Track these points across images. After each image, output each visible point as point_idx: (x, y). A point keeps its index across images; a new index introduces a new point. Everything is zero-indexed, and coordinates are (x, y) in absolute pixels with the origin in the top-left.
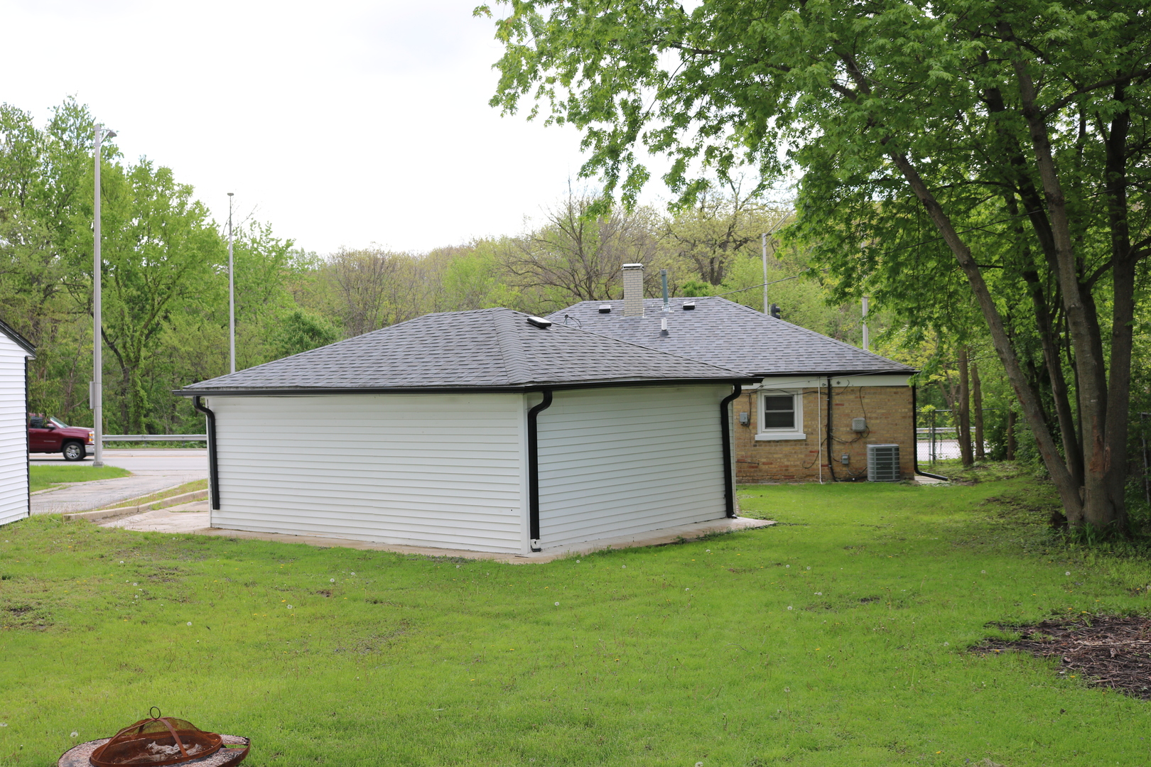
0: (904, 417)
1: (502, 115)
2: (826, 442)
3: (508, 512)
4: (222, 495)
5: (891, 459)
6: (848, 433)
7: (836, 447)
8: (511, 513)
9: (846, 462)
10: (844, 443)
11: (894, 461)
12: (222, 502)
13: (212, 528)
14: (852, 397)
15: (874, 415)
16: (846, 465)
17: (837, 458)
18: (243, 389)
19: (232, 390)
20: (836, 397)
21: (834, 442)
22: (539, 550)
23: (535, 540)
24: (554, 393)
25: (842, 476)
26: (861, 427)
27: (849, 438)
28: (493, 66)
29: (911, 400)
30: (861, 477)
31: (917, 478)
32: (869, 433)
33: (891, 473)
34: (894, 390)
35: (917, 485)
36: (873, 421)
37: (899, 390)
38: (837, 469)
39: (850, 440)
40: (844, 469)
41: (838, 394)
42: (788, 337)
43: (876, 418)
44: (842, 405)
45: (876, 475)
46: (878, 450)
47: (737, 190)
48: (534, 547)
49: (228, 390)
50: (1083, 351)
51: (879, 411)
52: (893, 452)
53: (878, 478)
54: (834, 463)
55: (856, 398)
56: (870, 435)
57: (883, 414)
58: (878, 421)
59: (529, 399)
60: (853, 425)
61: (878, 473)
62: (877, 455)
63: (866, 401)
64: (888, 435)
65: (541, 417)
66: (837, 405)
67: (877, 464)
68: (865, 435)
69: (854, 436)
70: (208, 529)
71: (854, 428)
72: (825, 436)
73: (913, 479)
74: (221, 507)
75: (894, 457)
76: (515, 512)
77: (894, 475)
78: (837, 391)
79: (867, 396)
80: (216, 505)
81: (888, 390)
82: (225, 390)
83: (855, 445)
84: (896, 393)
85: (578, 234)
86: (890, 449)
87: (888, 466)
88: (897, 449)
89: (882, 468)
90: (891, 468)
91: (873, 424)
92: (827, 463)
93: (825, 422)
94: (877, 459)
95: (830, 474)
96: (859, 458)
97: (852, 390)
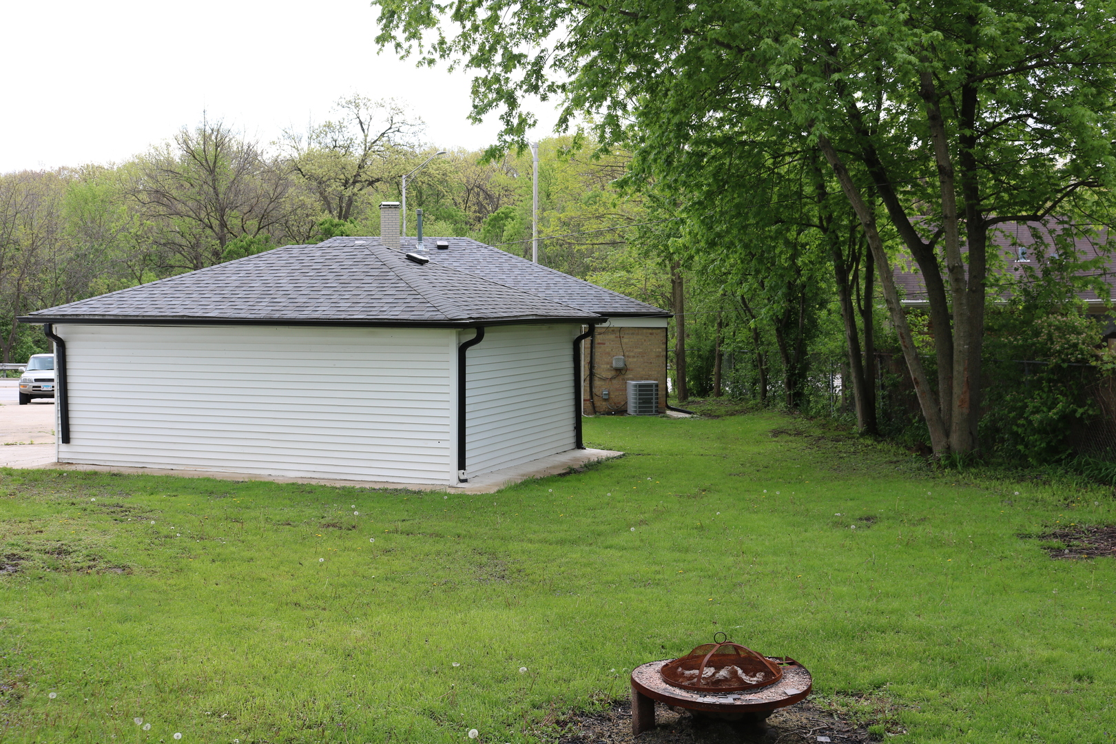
0: (658, 356)
1: (378, 53)
2: (588, 379)
3: (436, 444)
4: (72, 428)
5: (652, 395)
6: (608, 370)
7: (597, 383)
8: (439, 445)
9: (606, 397)
10: (604, 379)
11: (654, 397)
12: (72, 435)
13: (59, 463)
14: (612, 337)
15: (632, 354)
16: (606, 400)
17: (598, 394)
18: (112, 318)
19: (96, 317)
20: (598, 336)
21: (596, 379)
22: (465, 481)
23: (463, 471)
24: (486, 329)
25: (602, 410)
26: (621, 365)
27: (610, 375)
28: (373, 3)
29: (664, 341)
30: (621, 411)
31: (669, 412)
32: (627, 370)
33: (652, 407)
34: (650, 331)
35: (668, 417)
36: (630, 360)
37: (654, 331)
38: (598, 403)
39: (610, 377)
40: (604, 403)
41: (600, 334)
42: (545, 279)
43: (634, 357)
44: (604, 344)
45: (638, 410)
46: (640, 386)
47: (366, 131)
48: (462, 477)
49: (91, 317)
50: (961, 304)
51: (636, 350)
52: (654, 388)
53: (640, 412)
54: (596, 398)
55: (616, 337)
56: (628, 372)
57: (640, 353)
58: (635, 360)
59: (459, 334)
60: (614, 362)
61: (639, 407)
62: (640, 391)
63: (625, 340)
64: (644, 373)
65: (469, 353)
66: (599, 343)
67: (639, 399)
68: (623, 372)
69: (613, 373)
70: (56, 464)
71: (614, 365)
72: (588, 373)
73: (665, 413)
74: (72, 441)
75: (654, 392)
76: (442, 444)
77: (654, 409)
78: (599, 331)
79: (625, 336)
80: (66, 438)
81: (645, 331)
82: (86, 317)
83: (614, 381)
84: (651, 334)
85: (211, 165)
86: (651, 385)
87: (648, 401)
88: (657, 386)
89: (644, 403)
90: (652, 403)
91: (631, 362)
92: (589, 398)
93: (588, 359)
94: (640, 395)
95: (591, 408)
96: (617, 394)
97: (613, 331)
